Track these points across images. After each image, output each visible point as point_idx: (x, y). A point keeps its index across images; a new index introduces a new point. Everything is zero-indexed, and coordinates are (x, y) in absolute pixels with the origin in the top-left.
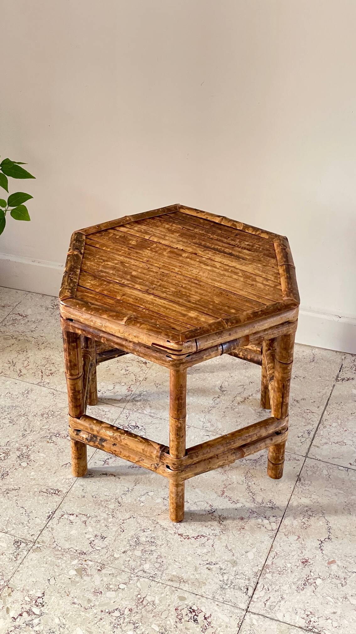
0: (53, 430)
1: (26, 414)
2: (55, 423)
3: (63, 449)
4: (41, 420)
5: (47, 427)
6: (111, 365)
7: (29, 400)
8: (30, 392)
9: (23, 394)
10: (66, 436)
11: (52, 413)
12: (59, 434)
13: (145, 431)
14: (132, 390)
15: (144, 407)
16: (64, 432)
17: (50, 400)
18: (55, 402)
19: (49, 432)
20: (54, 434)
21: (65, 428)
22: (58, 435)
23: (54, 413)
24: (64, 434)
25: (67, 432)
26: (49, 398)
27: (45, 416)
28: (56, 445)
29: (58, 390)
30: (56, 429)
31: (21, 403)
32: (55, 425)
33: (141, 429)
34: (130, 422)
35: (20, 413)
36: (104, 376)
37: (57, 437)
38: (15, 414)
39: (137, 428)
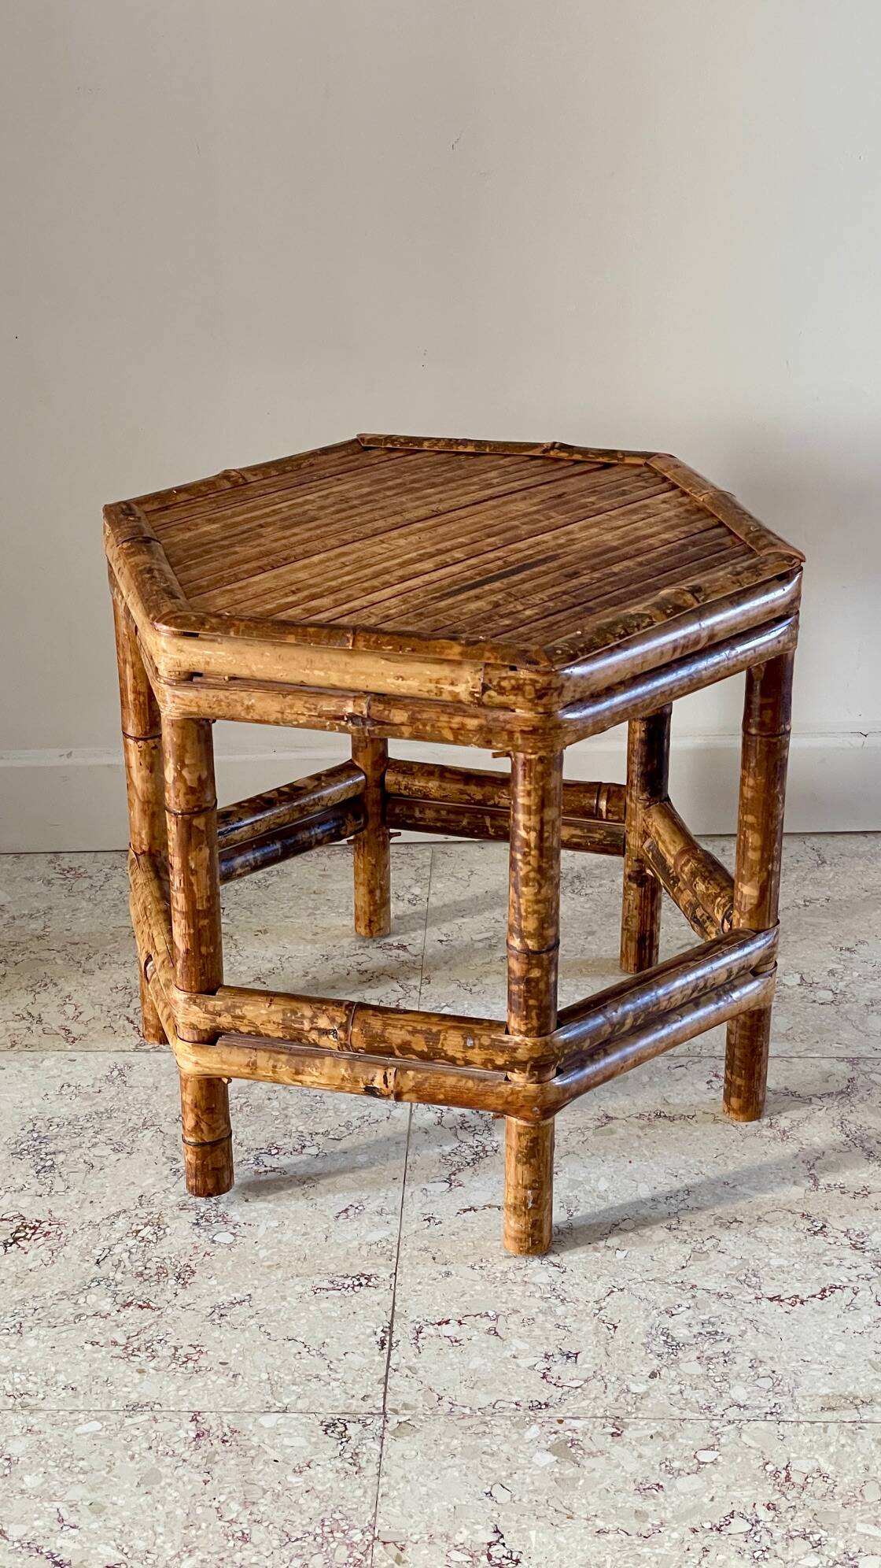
12: (276, 1148)
16: (286, 1140)
20: (263, 1151)
22: (274, 1151)
24: (291, 1145)
25: (295, 1139)
30: (261, 1138)
32: (249, 1130)
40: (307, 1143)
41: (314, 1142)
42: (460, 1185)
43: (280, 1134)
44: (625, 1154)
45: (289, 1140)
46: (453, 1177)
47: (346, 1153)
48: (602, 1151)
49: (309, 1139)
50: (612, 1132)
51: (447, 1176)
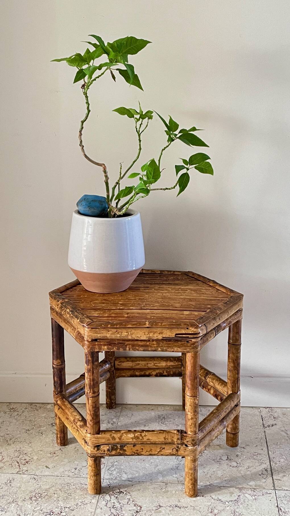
0: (45, 510)
1: (14, 501)
2: (46, 503)
4: (31, 503)
5: (39, 508)
6: (78, 446)
7: (13, 488)
8: (12, 481)
9: (6, 484)
11: (39, 495)
12: (53, 512)
13: (130, 495)
14: (104, 462)
15: (120, 474)
16: (56, 509)
17: (33, 484)
18: (39, 486)
19: (42, 512)
20: (48, 513)
21: (56, 506)
22: (52, 514)
23: (41, 495)
24: (57, 511)
25: (59, 509)
26: (32, 482)
27: (34, 498)
29: (37, 474)
30: (48, 508)
31: (7, 492)
33: (126, 493)
34: (114, 489)
35: (9, 501)
36: (75, 456)
38: (4, 502)
39: (122, 493)
40: (63, 511)
41: (65, 511)
49: (64, 509)
50: (160, 512)
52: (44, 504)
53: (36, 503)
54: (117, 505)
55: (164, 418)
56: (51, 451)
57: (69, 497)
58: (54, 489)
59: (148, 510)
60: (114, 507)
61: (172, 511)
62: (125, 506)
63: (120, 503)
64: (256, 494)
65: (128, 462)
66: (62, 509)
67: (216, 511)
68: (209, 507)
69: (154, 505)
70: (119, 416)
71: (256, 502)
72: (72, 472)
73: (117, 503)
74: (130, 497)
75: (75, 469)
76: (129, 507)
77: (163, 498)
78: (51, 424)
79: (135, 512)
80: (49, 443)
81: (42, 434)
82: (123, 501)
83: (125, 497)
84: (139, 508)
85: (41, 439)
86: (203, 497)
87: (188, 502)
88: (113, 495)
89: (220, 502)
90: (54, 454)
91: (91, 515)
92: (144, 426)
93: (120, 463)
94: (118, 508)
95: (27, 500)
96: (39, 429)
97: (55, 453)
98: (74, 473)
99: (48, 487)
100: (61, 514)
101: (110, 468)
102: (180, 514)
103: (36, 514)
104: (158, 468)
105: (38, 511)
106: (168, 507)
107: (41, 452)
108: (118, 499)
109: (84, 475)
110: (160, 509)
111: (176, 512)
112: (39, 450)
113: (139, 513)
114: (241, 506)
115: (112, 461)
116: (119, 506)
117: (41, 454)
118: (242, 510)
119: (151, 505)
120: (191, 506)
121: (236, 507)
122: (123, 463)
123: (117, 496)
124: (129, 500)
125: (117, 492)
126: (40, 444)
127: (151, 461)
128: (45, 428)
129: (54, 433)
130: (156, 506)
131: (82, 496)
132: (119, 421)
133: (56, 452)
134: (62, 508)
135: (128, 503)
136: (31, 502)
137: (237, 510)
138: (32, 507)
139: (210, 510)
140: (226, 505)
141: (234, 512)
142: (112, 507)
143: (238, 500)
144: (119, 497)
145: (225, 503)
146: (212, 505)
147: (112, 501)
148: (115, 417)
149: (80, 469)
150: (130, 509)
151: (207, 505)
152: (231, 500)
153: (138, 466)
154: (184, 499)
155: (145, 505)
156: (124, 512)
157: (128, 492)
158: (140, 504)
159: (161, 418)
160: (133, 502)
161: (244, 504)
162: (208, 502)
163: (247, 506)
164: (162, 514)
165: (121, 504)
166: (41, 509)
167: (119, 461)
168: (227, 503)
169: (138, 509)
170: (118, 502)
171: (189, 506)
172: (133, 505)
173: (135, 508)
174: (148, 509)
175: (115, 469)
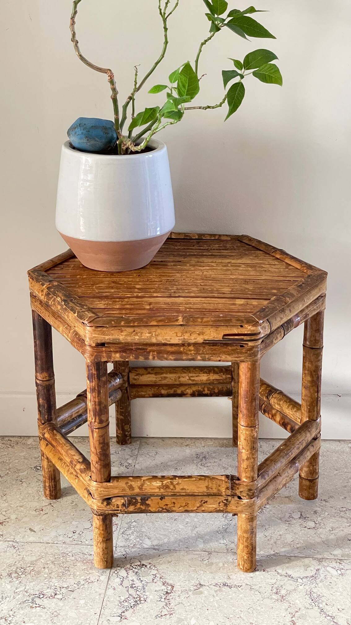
0: (32, 591)
3: (56, 612)
4: (10, 582)
5: (22, 588)
6: (76, 500)
10: (53, 594)
11: (22, 570)
12: (43, 594)
13: (156, 569)
14: (117, 523)
15: (140, 540)
16: (48, 590)
17: (13, 555)
18: (21, 557)
19: (28, 594)
20: (36, 596)
21: (48, 586)
22: (41, 596)
23: (25, 570)
24: (50, 593)
25: (53, 590)
26: (10, 552)
27: (13, 575)
28: (44, 608)
29: (18, 541)
30: (36, 589)
32: (32, 584)
33: (150, 567)
34: (132, 561)
36: (72, 514)
37: (42, 599)
39: (144, 566)
40: (58, 593)
41: (61, 592)
42: (126, 619)
43: (46, 587)
44: (206, 605)
45: (50, 591)
46: (123, 614)
47: (75, 598)
48: (195, 603)
49: (59, 590)
50: (201, 593)
51: (120, 613)
52: (30, 582)
53: (18, 582)
54: (138, 583)
55: (205, 457)
56: (36, 507)
57: (66, 572)
58: (43, 561)
59: (182, 591)
60: (133, 586)
61: (218, 592)
62: (149, 585)
63: (142, 581)
64: (343, 567)
65: (153, 523)
66: (56, 590)
67: (283, 592)
68: (273, 586)
69: (192, 584)
70: (137, 455)
71: (343, 578)
72: (69, 536)
73: (137, 581)
74: (156, 572)
75: (74, 533)
76: (156, 586)
77: (205, 573)
78: (35, 467)
79: (165, 593)
80: (33, 495)
81: (21, 482)
82: (147, 578)
83: (149, 572)
84: (170, 587)
85: (20, 489)
86: (264, 572)
87: (242, 579)
88: (132, 569)
89: (290, 579)
90: (41, 512)
91: (99, 598)
92: (174, 470)
93: (140, 523)
94: (138, 588)
95: (5, 578)
96: (17, 474)
97: (42, 510)
98: (72, 538)
99: (34, 558)
100: (56, 597)
101: (126, 530)
102: (230, 597)
103: (19, 596)
104: (196, 530)
105: (21, 592)
106: (212, 586)
107: (22, 509)
108: (139, 576)
109: (86, 540)
110: (201, 589)
111: (224, 594)
112: (18, 505)
113: (171, 594)
114: (320, 584)
115: (129, 521)
116: (141, 585)
117: (22, 512)
118: (322, 590)
119: (187, 583)
120: (247, 584)
121: (313, 586)
122: (144, 523)
123: (137, 570)
124: (155, 576)
125: (136, 566)
126: (20, 497)
127: (187, 520)
128: (26, 473)
129: (39, 480)
130: (195, 584)
131: (86, 572)
132: (137, 462)
133: (43, 508)
134: (57, 588)
135: (154, 581)
136: (10, 580)
137: (315, 590)
138: (12, 587)
139: (275, 591)
140: (298, 583)
141: (310, 593)
142: (129, 587)
143: (316, 575)
144: (140, 572)
145: (297, 580)
146: (278, 583)
147: (131, 578)
148: (131, 456)
149: (81, 533)
150: (157, 589)
151: (270, 584)
152: (306, 576)
153: (168, 528)
154: (236, 575)
155: (178, 584)
156: (147, 594)
157: (154, 564)
158: (171, 582)
159: (201, 457)
160: (161, 580)
161: (324, 582)
162: (271, 579)
163: (330, 584)
164: (204, 596)
165: (143, 583)
166: (26, 590)
167: (138, 521)
168: (299, 580)
169: (169, 589)
170: (138, 579)
171: (244, 584)
172: (161, 584)
173: (163, 587)
174: (184, 589)
175: (133, 533)
